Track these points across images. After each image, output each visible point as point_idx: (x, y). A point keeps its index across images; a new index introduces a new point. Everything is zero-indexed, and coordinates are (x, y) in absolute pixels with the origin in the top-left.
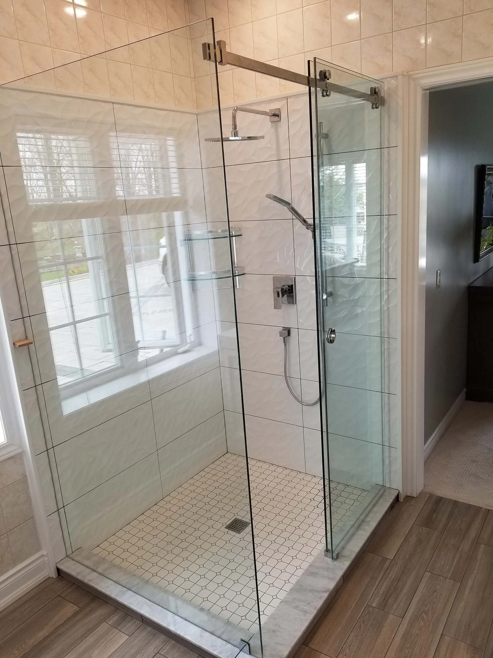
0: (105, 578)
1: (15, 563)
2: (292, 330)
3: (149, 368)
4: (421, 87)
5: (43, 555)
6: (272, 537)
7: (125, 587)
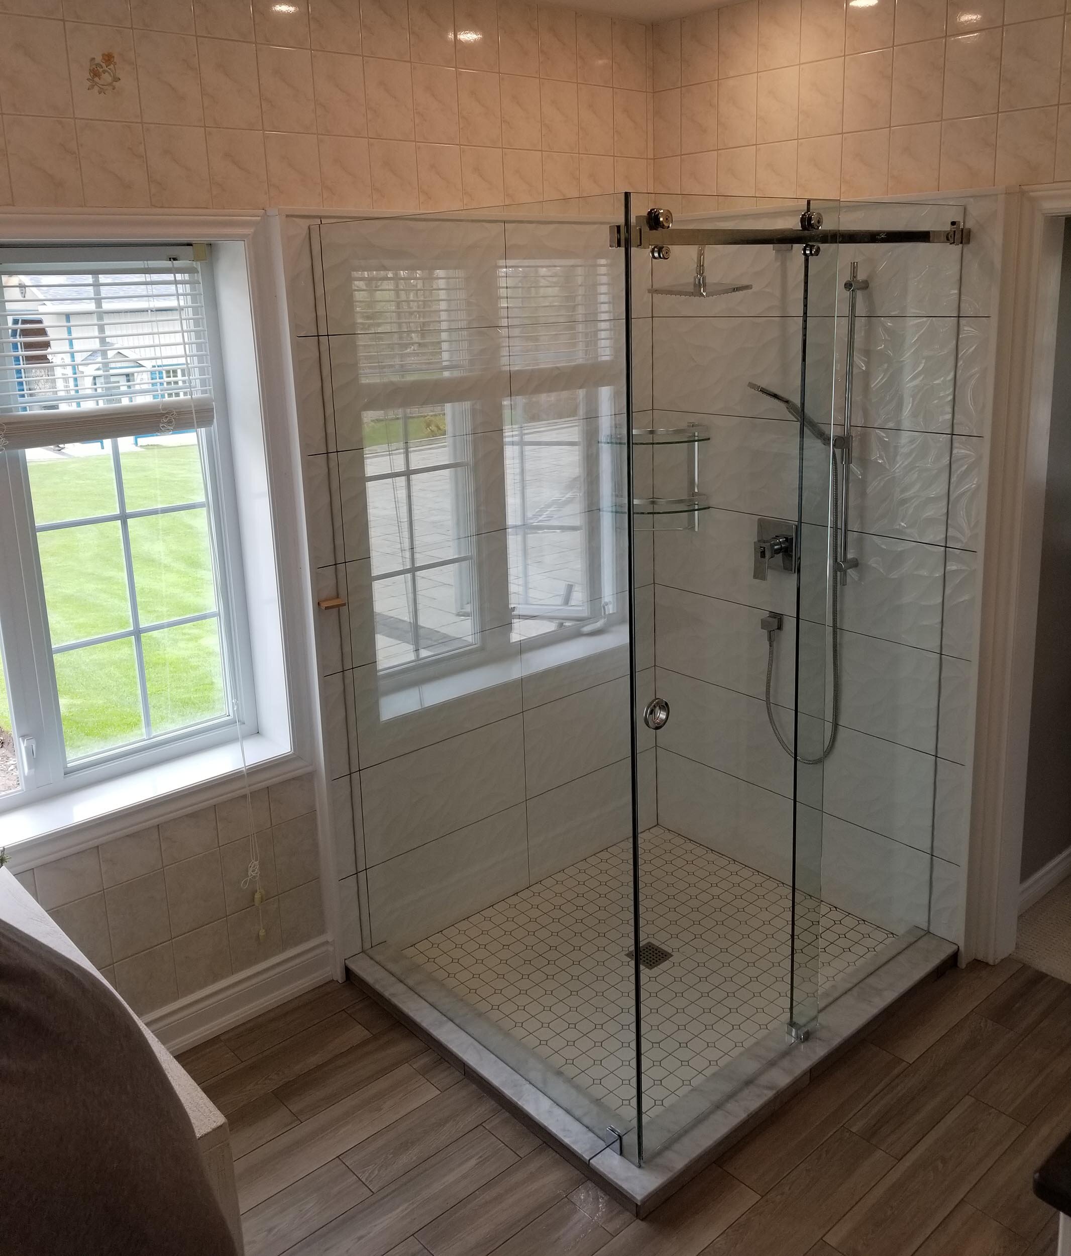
0: (416, 996)
1: (285, 944)
2: (785, 618)
3: (525, 656)
4: (1043, 214)
5: (327, 942)
6: (704, 987)
7: (445, 1015)
